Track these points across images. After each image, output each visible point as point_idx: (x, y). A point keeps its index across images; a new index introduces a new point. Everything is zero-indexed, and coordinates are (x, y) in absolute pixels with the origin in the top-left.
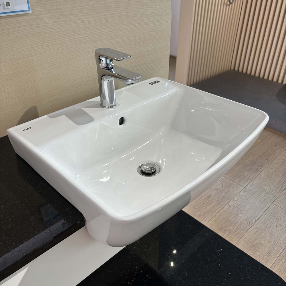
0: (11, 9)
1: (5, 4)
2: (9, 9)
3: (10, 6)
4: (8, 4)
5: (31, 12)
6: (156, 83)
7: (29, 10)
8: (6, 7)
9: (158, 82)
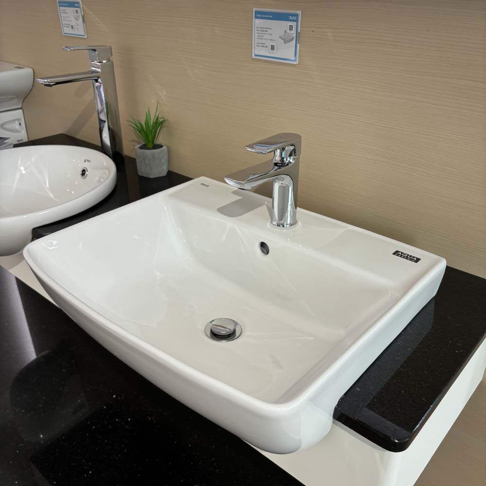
0: (275, 54)
1: (270, 47)
3: (274, 50)
4: (273, 48)
7: (295, 60)
8: (271, 51)
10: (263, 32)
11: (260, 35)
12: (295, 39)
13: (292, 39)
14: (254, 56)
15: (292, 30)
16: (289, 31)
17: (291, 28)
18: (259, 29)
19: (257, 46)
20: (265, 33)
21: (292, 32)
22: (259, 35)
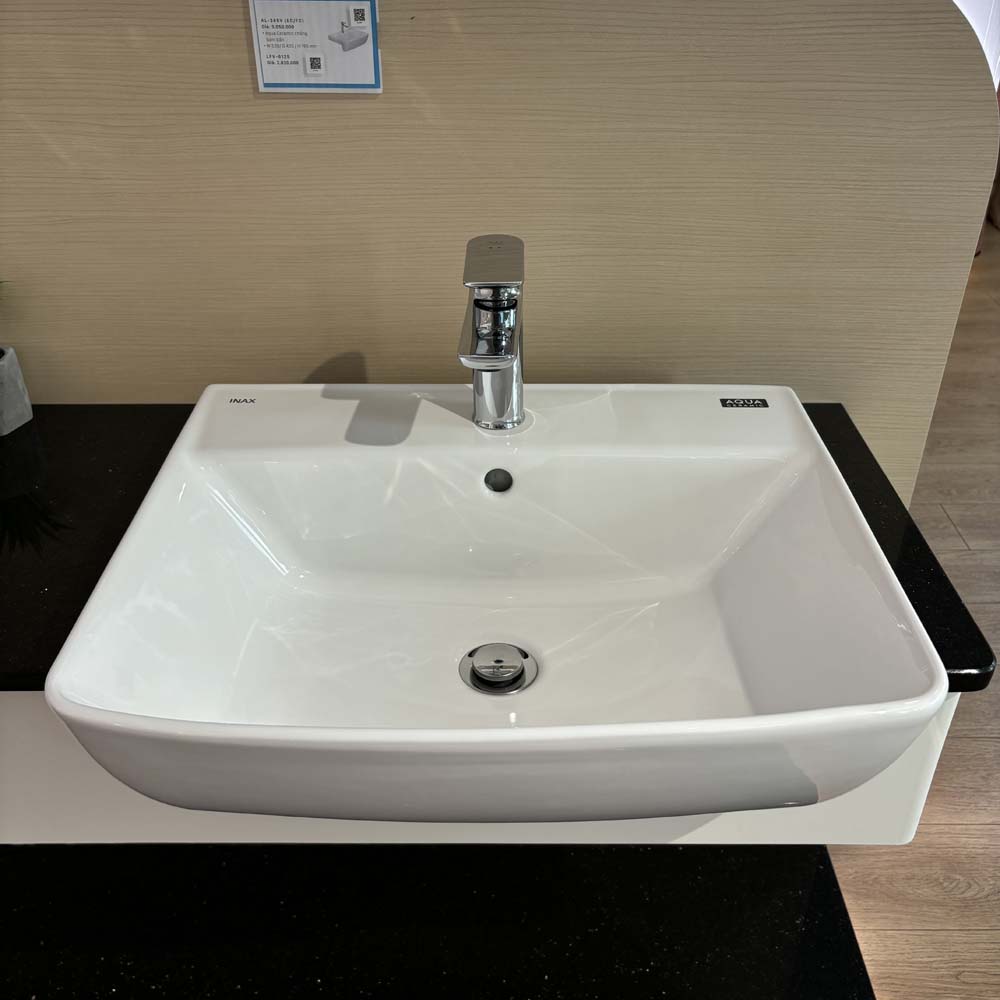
0: (322, 76)
1: (309, 63)
2: (319, 75)
3: (319, 67)
4: (315, 63)
5: (379, 91)
6: (758, 405)
7: (376, 85)
8: (310, 70)
9: (764, 404)
10: (282, 30)
11: (273, 37)
12: (370, 39)
13: (363, 41)
14: (262, 89)
15: (364, 19)
16: (354, 23)
17: (359, 15)
18: (269, 24)
19: (269, 63)
20: (287, 30)
21: (363, 23)
22: (268, 37)
